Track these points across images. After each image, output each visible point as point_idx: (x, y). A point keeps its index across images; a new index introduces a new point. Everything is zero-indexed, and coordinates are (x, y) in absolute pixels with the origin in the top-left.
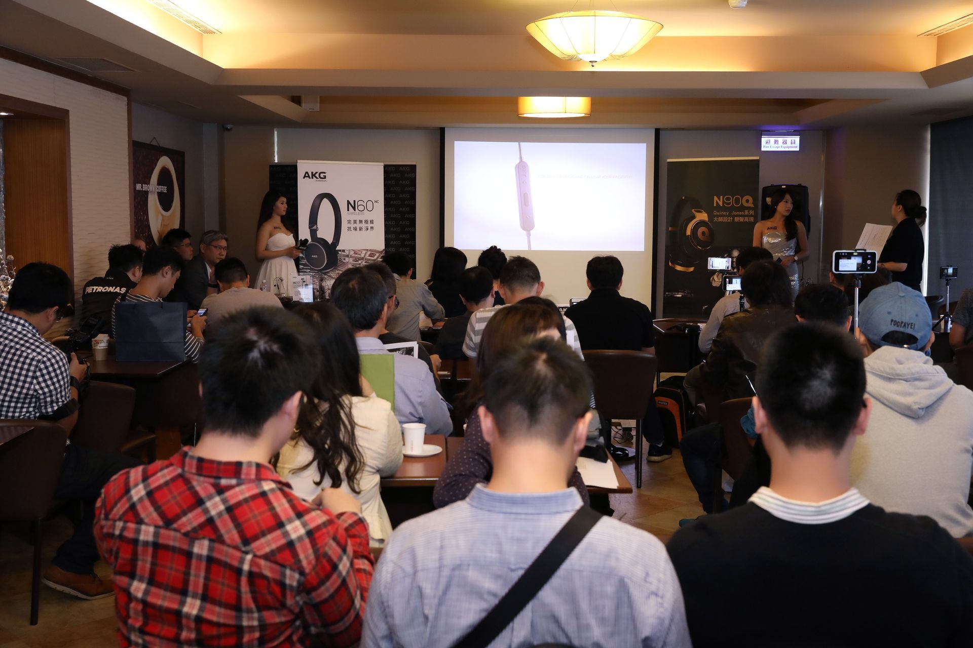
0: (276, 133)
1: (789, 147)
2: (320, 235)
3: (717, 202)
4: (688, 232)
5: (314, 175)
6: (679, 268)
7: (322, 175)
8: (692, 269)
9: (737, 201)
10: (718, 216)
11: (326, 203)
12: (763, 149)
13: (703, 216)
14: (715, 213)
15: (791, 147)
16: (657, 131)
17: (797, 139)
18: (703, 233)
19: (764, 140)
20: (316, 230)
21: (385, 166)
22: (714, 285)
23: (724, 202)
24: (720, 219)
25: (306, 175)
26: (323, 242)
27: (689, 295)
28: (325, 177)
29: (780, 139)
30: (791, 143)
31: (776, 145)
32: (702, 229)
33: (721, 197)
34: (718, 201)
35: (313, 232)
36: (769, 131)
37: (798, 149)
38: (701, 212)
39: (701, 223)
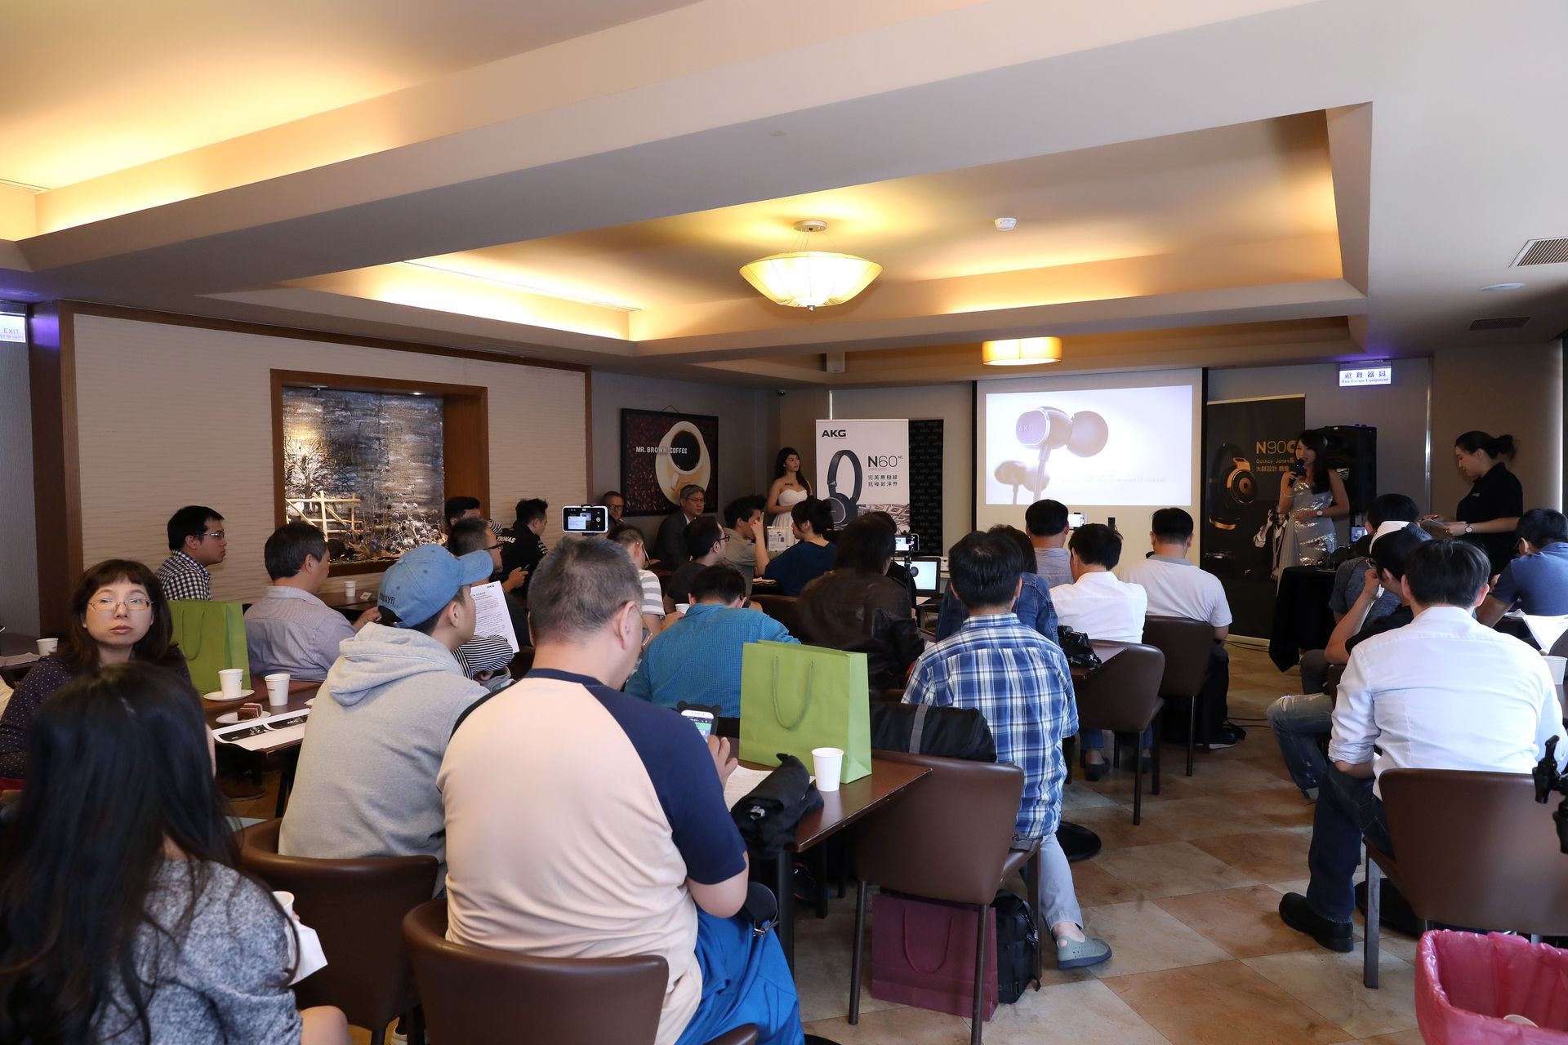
0: (831, 395)
1: (1376, 380)
2: (838, 490)
3: (1260, 449)
4: (1229, 485)
5: (833, 433)
6: (1219, 525)
7: (841, 433)
8: (1233, 527)
9: (1282, 447)
10: (1261, 465)
11: (845, 459)
12: (1341, 384)
13: (1245, 466)
14: (1258, 462)
15: (1380, 380)
16: (1205, 371)
17: (1388, 371)
18: (1245, 485)
19: (1342, 374)
20: (835, 486)
21: (910, 422)
22: (1257, 545)
23: (1267, 449)
24: (1264, 469)
25: (825, 434)
26: (843, 497)
27: (1230, 557)
28: (845, 435)
29: (1365, 372)
30: (1381, 376)
31: (1359, 379)
32: (1244, 481)
33: (1265, 443)
34: (1260, 447)
35: (832, 488)
36: (1348, 362)
37: (1389, 382)
38: (1243, 461)
39: (1243, 474)
